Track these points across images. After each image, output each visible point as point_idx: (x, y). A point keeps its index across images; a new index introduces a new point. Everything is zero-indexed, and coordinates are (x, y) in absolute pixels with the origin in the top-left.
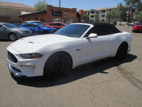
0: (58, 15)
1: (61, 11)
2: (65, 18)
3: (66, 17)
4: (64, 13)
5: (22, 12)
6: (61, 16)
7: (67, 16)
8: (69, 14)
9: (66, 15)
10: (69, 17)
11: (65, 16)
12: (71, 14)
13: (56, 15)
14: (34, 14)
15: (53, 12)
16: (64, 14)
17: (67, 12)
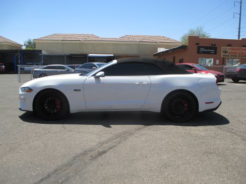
0: (209, 53)
1: (215, 45)
2: (222, 56)
3: (226, 56)
4: (222, 48)
5: (159, 49)
6: (215, 53)
7: (227, 54)
8: (232, 49)
9: (226, 52)
10: (232, 56)
11: (222, 54)
12: (238, 50)
13: (204, 53)
14: (169, 51)
15: (199, 48)
16: (222, 51)
17: (229, 46)
